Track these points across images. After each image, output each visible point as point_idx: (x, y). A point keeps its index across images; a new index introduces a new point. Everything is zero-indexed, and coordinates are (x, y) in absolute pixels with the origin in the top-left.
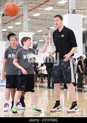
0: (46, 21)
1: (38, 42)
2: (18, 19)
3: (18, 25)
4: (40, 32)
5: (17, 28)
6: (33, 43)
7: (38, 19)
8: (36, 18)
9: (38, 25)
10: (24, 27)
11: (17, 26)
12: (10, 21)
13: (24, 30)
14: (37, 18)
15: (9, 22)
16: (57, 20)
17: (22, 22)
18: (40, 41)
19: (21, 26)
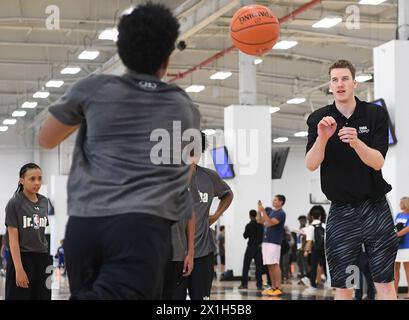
0: (318, 65)
1: (291, 138)
2: (220, 60)
3: (220, 80)
4: (300, 105)
5: (216, 92)
6: (273, 142)
7: (290, 58)
8: (283, 57)
9: (290, 81)
10: (242, 90)
11: (218, 83)
12: (195, 69)
13: (242, 97)
14: (287, 55)
15: (191, 70)
16: (345, 78)
17: (235, 70)
18: (297, 135)
19: (232, 84)
